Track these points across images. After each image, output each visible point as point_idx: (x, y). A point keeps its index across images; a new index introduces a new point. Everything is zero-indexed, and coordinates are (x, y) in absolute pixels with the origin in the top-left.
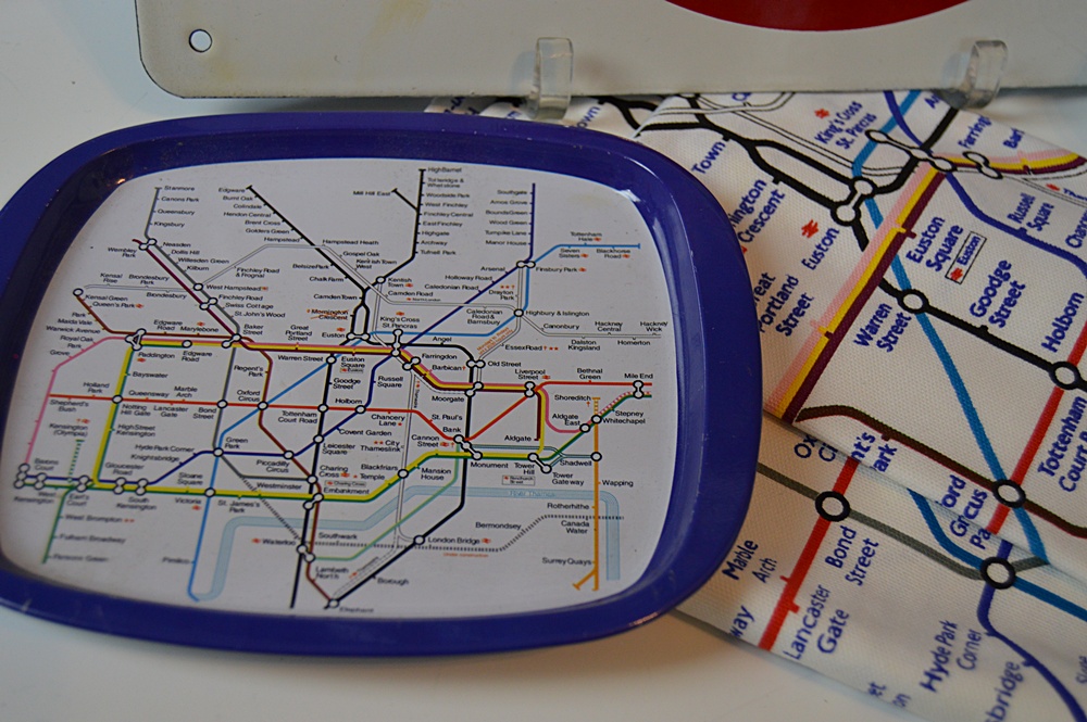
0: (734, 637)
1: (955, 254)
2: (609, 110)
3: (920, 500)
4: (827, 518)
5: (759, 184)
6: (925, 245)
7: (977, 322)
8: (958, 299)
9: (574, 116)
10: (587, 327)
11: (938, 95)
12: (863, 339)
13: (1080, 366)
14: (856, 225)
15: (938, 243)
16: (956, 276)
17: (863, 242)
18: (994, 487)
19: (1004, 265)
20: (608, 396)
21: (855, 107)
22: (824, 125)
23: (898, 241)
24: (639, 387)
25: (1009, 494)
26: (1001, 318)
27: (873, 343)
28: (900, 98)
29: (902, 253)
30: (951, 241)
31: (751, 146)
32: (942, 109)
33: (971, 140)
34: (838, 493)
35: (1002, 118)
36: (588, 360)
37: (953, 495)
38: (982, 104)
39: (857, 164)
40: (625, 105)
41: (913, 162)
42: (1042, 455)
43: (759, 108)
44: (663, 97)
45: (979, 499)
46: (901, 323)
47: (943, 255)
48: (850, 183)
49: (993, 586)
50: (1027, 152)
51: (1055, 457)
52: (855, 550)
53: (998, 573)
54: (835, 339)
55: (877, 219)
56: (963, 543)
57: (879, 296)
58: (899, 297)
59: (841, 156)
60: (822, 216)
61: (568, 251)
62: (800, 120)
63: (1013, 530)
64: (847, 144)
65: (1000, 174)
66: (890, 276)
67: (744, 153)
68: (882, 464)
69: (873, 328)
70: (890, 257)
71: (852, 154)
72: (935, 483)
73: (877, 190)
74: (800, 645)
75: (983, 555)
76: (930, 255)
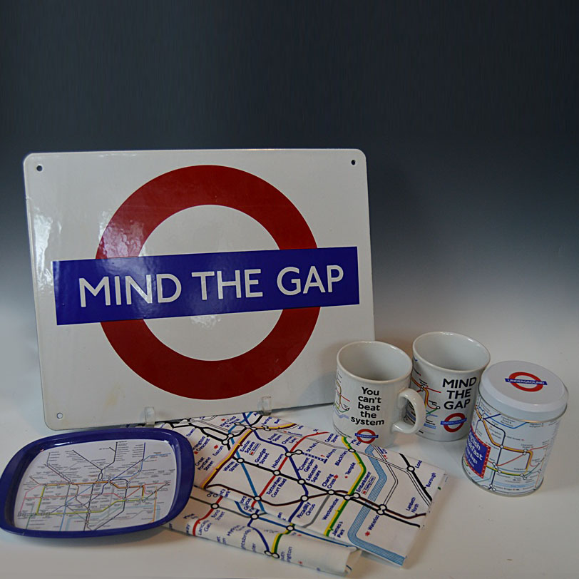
0: (187, 534)
1: (252, 448)
2: (167, 424)
3: (237, 503)
4: (213, 509)
5: (203, 438)
6: (244, 448)
7: (256, 464)
8: (252, 459)
9: (159, 426)
10: (156, 472)
11: (258, 412)
12: (225, 469)
13: (281, 471)
14: (228, 445)
15: (248, 447)
16: (252, 454)
17: (229, 448)
18: (254, 498)
19: (264, 450)
20: (160, 486)
21: (234, 417)
22: (224, 422)
23: (238, 447)
24: (167, 483)
25: (258, 499)
26: (262, 462)
27: (228, 470)
28: (247, 415)
29: (239, 450)
30: (251, 445)
31: (202, 429)
32: (258, 416)
33: (265, 423)
34: (217, 503)
35: (276, 417)
36: (155, 479)
37: (243, 500)
38: (270, 414)
39: (229, 431)
40: (171, 423)
41: (246, 429)
42: (268, 490)
43: (207, 420)
44: (182, 420)
45: (249, 500)
46: (236, 465)
47: (249, 449)
48: (227, 435)
49: (252, 519)
50: (281, 424)
51: (271, 490)
52: (219, 514)
53: (254, 516)
54: (218, 470)
55: (233, 442)
56: (247, 511)
57: (232, 460)
58: (237, 460)
59: (225, 429)
60: (219, 443)
61: (152, 457)
62: (217, 422)
63: (257, 506)
64: (228, 426)
65: (270, 430)
66: (235, 456)
67: (200, 430)
68: (227, 495)
69: (228, 467)
70: (236, 451)
71: (229, 428)
72: (239, 498)
73: (234, 436)
74: (200, 531)
75: (251, 513)
76: (246, 450)
